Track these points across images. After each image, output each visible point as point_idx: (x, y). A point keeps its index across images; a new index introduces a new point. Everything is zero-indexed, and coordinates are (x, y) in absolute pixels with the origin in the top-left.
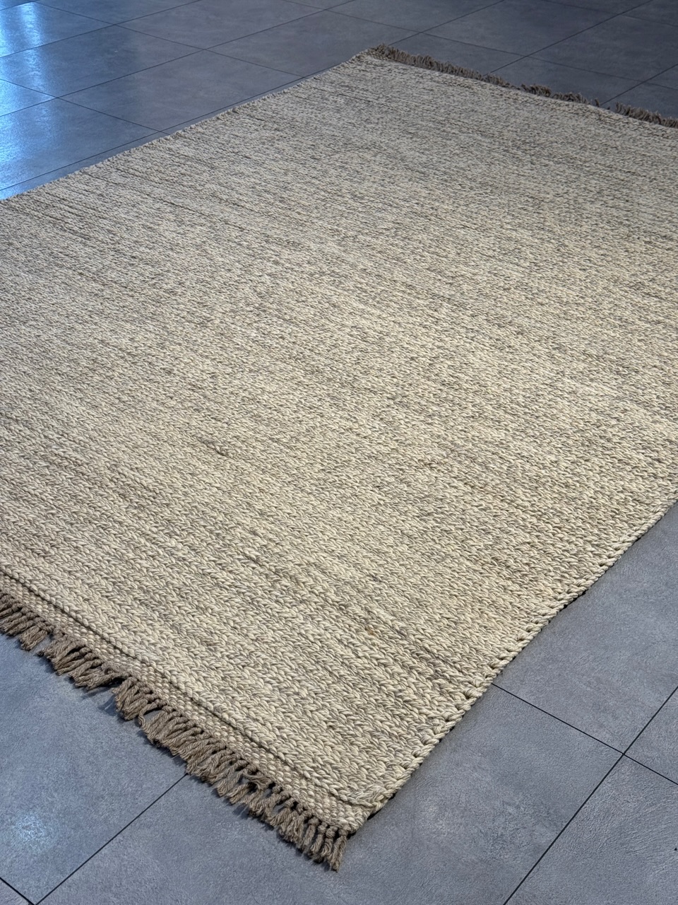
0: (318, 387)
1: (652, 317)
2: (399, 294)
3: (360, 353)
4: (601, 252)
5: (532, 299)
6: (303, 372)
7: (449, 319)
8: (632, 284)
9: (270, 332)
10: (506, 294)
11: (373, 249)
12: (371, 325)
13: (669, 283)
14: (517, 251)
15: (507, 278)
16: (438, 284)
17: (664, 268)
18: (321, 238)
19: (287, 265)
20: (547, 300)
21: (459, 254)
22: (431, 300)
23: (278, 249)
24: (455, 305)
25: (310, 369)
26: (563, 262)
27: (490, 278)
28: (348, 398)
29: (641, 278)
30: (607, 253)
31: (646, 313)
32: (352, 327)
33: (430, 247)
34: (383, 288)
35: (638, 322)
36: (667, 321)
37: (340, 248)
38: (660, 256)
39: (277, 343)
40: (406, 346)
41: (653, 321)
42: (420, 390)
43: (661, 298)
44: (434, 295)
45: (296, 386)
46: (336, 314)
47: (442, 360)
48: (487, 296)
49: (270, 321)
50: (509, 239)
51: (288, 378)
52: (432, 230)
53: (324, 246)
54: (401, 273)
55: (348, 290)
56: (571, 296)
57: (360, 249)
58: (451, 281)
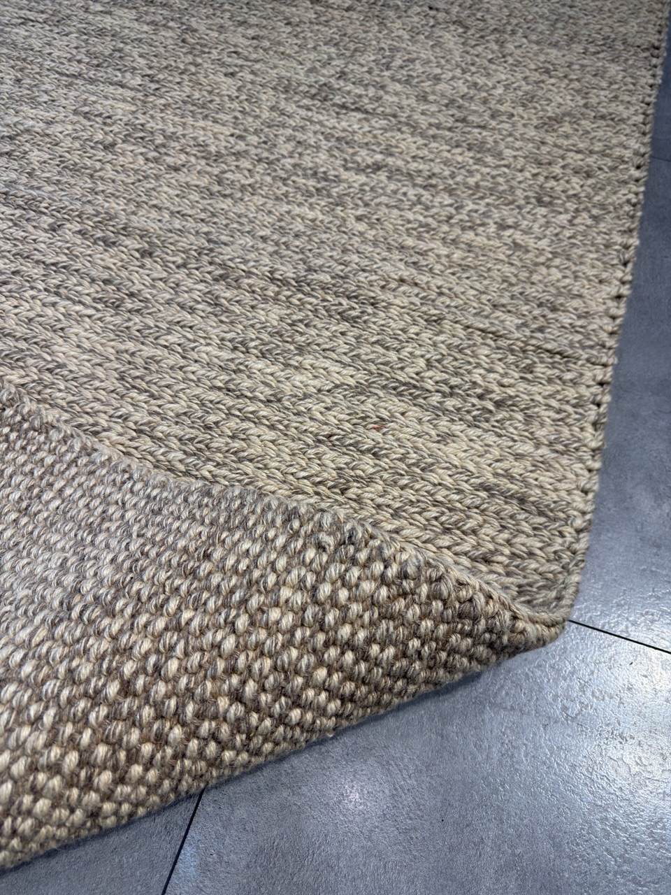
1: (364, 157)
4: (251, 32)
5: (156, 160)
8: (313, 91)
10: (110, 156)
13: (367, 76)
14: (117, 54)
15: (108, 119)
17: (352, 46)
20: (183, 157)
26: (197, 65)
27: (78, 127)
29: (323, 75)
30: (261, 34)
31: (351, 151)
35: (345, 175)
36: (390, 160)
38: (340, 24)
41: (368, 166)
43: (366, 112)
48: (75, 170)
50: (101, 33)
56: (222, 137)
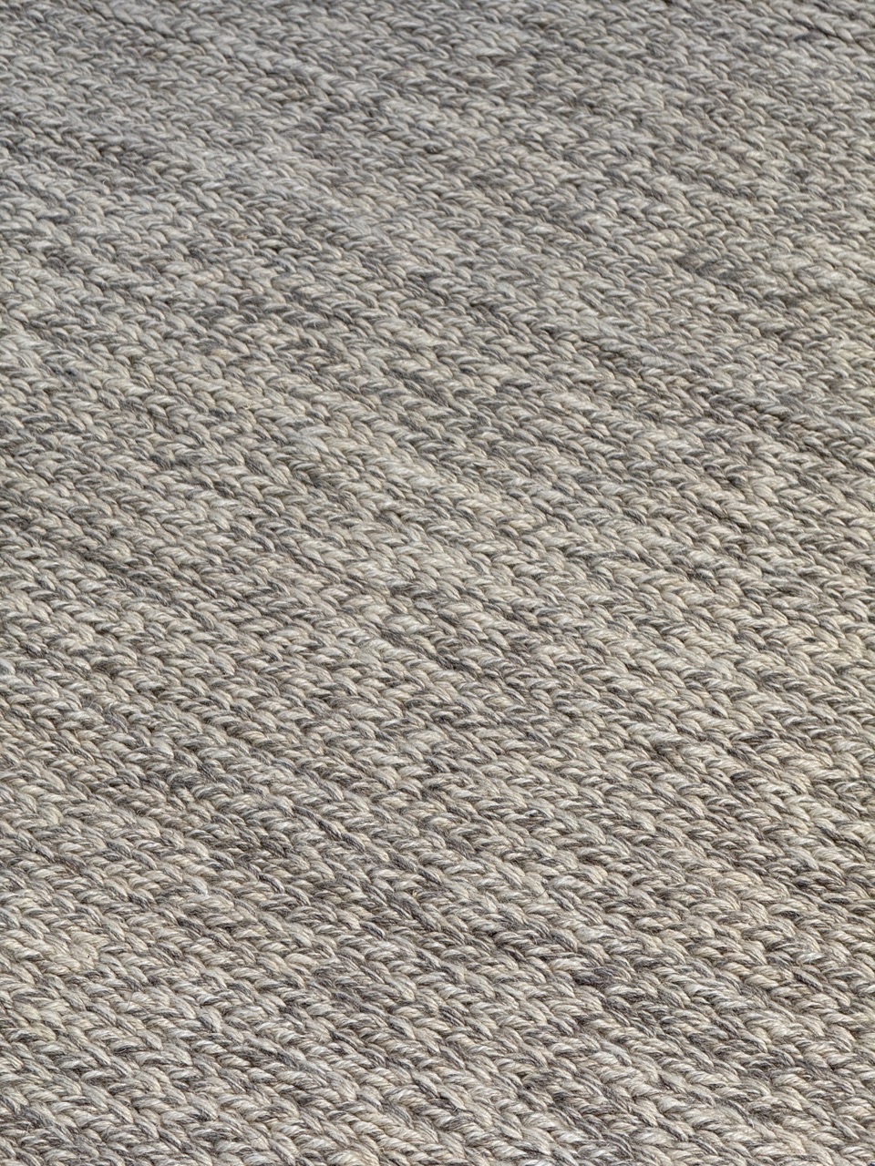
0: (272, 937)
2: (571, 399)
3: (436, 735)
6: (205, 852)
7: (791, 524)
9: (52, 641)
11: (452, 167)
12: (469, 572)
16: (730, 339)
18: (235, 119)
19: (107, 270)
21: (801, 175)
22: (708, 425)
23: (61, 185)
24: (811, 448)
25: (233, 834)
28: (408, 990)
32: (395, 591)
33: (681, 145)
34: (505, 371)
37: (316, 166)
39: (87, 700)
40: (627, 682)
42: (708, 927)
44: (720, 399)
45: (178, 936)
46: (321, 525)
47: (785, 749)
49: (49, 578)
51: (144, 894)
52: (681, 54)
53: (248, 159)
54: (572, 287)
55: (366, 391)
57: (399, 166)
58: (781, 323)
